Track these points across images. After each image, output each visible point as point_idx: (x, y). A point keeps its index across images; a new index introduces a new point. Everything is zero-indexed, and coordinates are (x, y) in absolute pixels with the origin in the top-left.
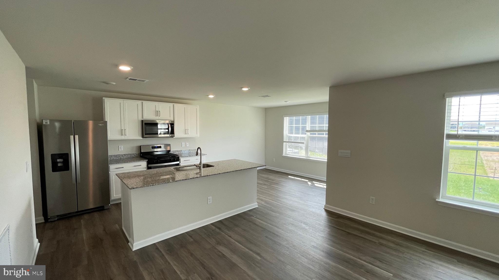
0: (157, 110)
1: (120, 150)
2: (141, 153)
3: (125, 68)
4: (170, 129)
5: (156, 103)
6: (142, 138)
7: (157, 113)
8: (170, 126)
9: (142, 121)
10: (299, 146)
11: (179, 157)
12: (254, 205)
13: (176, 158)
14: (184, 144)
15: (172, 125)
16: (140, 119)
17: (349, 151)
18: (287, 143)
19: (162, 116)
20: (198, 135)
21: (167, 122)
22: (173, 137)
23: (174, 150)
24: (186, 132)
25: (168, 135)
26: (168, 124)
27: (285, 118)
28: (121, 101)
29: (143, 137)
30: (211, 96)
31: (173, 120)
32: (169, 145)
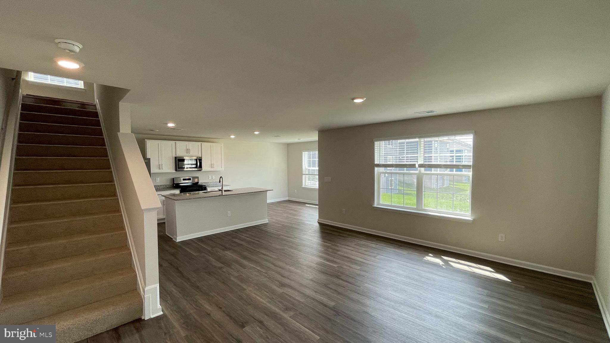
0: (187, 148)
1: (157, 181)
2: (174, 184)
3: (171, 125)
4: (198, 164)
5: (187, 143)
6: (175, 172)
7: (188, 151)
8: (198, 161)
9: (176, 157)
10: (315, 178)
11: (206, 187)
12: (266, 221)
13: (203, 188)
14: (210, 177)
15: (200, 160)
16: (174, 156)
17: (330, 178)
18: (307, 176)
19: (192, 153)
20: (223, 169)
21: (195, 158)
22: (201, 170)
23: (201, 182)
24: (212, 166)
25: (196, 169)
26: (196, 160)
27: (304, 153)
28: (159, 142)
29: (176, 170)
30: (232, 137)
31: (201, 156)
32: (198, 178)
